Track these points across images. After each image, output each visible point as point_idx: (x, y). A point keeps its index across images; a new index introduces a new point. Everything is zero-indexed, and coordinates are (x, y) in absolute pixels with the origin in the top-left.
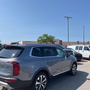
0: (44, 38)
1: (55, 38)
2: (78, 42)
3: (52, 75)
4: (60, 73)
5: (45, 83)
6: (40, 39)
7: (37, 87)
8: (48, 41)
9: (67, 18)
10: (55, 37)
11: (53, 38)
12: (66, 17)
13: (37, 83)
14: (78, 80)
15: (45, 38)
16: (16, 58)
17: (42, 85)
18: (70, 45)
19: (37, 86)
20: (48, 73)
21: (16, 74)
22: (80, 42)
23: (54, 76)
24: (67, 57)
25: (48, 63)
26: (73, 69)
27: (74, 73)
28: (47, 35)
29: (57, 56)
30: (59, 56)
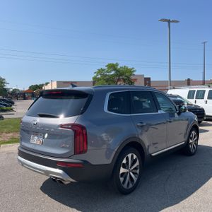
0: (110, 72)
1: (135, 73)
2: (189, 80)
3: (150, 155)
4: (166, 150)
5: (138, 171)
6: (99, 76)
7: (122, 179)
8: (119, 80)
9: (167, 23)
10: (135, 71)
11: (131, 71)
12: (165, 20)
13: (122, 170)
14: (205, 164)
15: (113, 73)
16: (76, 117)
17: (131, 174)
18: (174, 88)
19: (122, 176)
20: (143, 150)
21: (81, 150)
22: (194, 80)
23: (153, 155)
24: (179, 114)
25: (142, 126)
26: (191, 141)
27: (192, 151)
28: (117, 65)
29: (159, 112)
30: (163, 112)
